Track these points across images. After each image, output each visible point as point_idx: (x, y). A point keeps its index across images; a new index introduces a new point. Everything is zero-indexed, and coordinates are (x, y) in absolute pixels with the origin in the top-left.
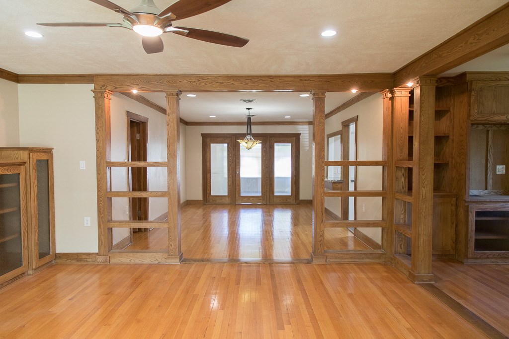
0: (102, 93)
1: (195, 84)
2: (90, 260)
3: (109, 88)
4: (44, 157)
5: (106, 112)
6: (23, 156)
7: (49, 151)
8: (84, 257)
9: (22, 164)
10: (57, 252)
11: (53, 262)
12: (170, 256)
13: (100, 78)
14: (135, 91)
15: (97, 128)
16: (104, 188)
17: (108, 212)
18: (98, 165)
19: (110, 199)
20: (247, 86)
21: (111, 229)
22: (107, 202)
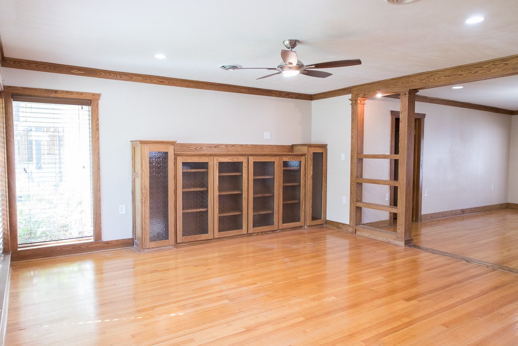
0: (356, 101)
1: (424, 81)
2: (344, 229)
3: (361, 95)
4: (319, 150)
5: (359, 115)
6: (304, 150)
7: (324, 147)
8: (341, 226)
9: (304, 155)
10: (327, 219)
11: (324, 225)
12: (398, 238)
13: (355, 89)
14: (379, 95)
15: (352, 128)
16: (355, 175)
17: (357, 194)
18: (352, 157)
19: (361, 184)
20: (477, 74)
21: (361, 208)
22: (357, 187)
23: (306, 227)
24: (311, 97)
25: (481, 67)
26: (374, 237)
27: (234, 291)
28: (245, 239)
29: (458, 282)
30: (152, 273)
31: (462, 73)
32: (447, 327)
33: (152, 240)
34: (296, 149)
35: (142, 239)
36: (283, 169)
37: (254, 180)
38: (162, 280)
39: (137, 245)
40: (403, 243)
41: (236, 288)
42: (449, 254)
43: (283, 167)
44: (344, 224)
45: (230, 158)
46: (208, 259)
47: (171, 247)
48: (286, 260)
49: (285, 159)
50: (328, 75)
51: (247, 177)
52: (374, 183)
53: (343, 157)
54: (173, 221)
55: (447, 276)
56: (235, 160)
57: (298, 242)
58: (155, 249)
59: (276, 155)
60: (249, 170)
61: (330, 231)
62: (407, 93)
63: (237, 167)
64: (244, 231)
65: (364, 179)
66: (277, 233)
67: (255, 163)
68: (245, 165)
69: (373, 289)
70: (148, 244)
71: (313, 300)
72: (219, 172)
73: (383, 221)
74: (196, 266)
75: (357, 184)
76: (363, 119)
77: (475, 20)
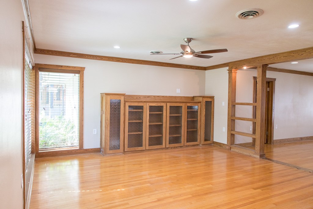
0: (231, 71)
1: (271, 59)
2: (224, 147)
3: (234, 68)
4: (209, 100)
5: (233, 79)
6: (201, 99)
7: (212, 98)
8: (222, 145)
9: (200, 102)
10: (214, 141)
11: (212, 145)
12: (255, 153)
13: (231, 64)
14: (245, 68)
15: (229, 87)
16: (230, 114)
17: (231, 126)
18: (229, 104)
19: (234, 120)
20: (303, 56)
21: (234, 135)
22: (232, 122)
23: (201, 145)
24: (205, 69)
25: (305, 51)
26: (241, 152)
27: (154, 179)
28: (164, 151)
29: (289, 181)
30: (109, 167)
31: (294, 55)
32: (276, 205)
33: (110, 149)
34: (195, 99)
35: (105, 149)
36: (187, 110)
37: (170, 116)
38: (114, 171)
39: (102, 152)
40: (258, 157)
41: (155, 177)
42: (287, 164)
43: (188, 109)
44: (224, 144)
45: (156, 103)
46: (141, 161)
47: (121, 153)
48: (187, 163)
49: (189, 105)
50: (211, 57)
51: (165, 114)
52: (242, 120)
53: (223, 104)
54: (123, 139)
55: (282, 177)
56: (159, 104)
57: (196, 153)
58: (112, 154)
59: (183, 102)
60: (167, 111)
61: (215, 148)
62: (261, 67)
63: (160, 109)
64: (164, 146)
65: (236, 117)
66: (183, 148)
67: (170, 107)
68: (164, 108)
69: (235, 182)
70: (108, 151)
71: (199, 186)
72: (149, 112)
73: (248, 143)
74: (134, 165)
75: (232, 120)
76: (236, 81)
77: (294, 26)
